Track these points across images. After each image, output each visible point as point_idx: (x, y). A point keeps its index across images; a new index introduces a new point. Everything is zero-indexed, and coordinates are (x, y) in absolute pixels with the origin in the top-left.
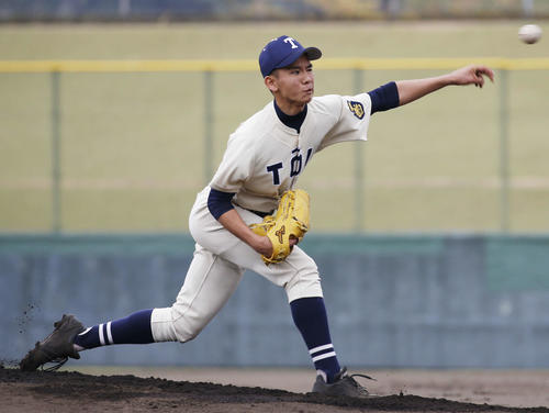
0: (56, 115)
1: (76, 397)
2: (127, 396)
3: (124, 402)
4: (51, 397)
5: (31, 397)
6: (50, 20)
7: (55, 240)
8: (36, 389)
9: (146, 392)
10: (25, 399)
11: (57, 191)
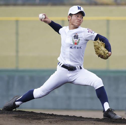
0: (17, 34)
1: (27, 119)
2: (43, 119)
3: (42, 121)
4: (20, 119)
5: (14, 119)
6: (15, 5)
7: (17, 71)
8: (15, 116)
9: (48, 117)
10: (12, 119)
11: (17, 56)
